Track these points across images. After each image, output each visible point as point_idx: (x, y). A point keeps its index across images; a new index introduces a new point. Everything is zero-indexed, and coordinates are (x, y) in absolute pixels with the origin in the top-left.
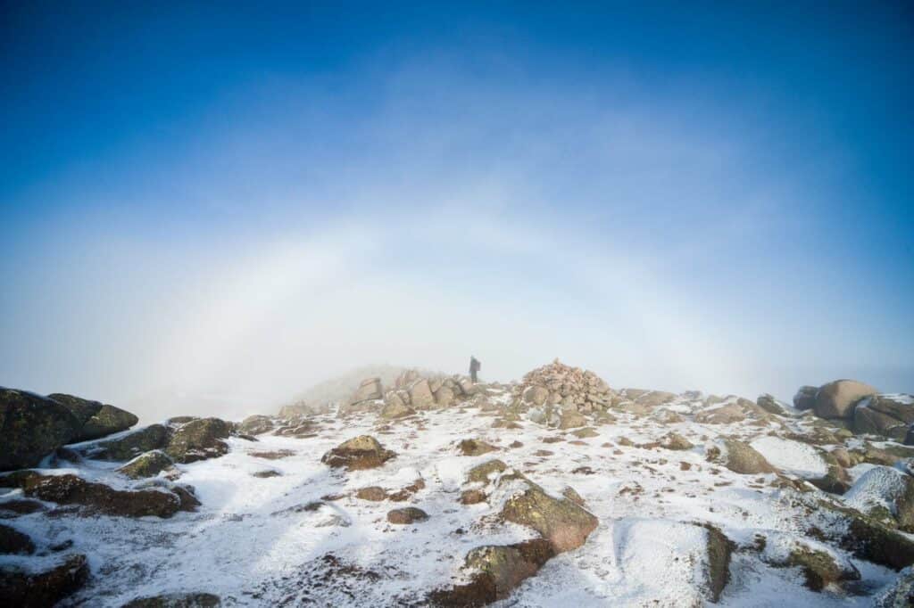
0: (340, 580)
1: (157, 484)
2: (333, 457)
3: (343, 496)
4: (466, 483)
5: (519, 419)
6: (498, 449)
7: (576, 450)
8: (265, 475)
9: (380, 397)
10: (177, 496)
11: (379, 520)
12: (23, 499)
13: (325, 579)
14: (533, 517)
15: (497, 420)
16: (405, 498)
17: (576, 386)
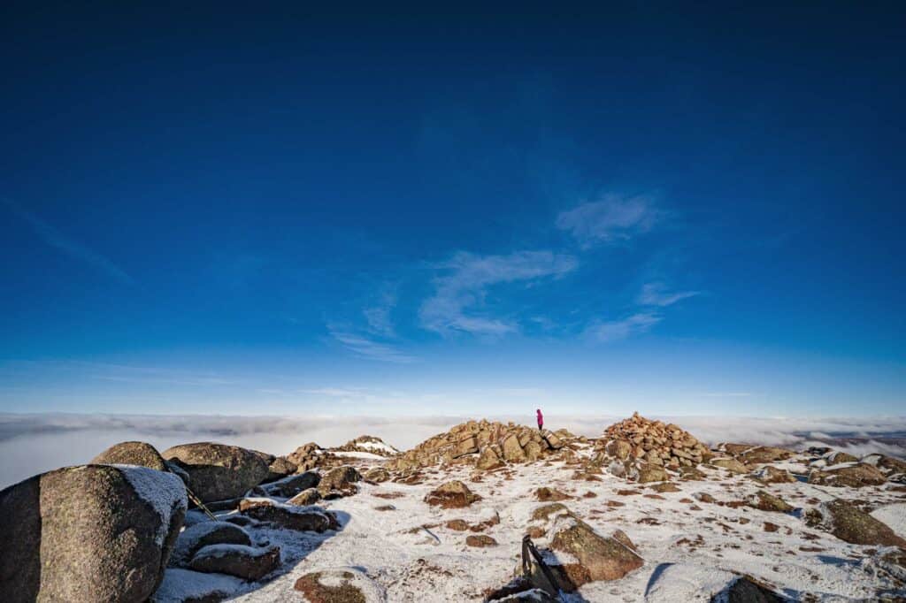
0: (427, 575)
1: (315, 509)
2: (431, 497)
3: (436, 526)
4: (530, 521)
5: (601, 473)
6: (572, 497)
7: (650, 503)
8: (384, 509)
9: (477, 452)
10: (327, 518)
11: (460, 543)
12: (240, 516)
13: (417, 573)
14: (575, 547)
15: (576, 472)
16: (482, 530)
17: (658, 440)
